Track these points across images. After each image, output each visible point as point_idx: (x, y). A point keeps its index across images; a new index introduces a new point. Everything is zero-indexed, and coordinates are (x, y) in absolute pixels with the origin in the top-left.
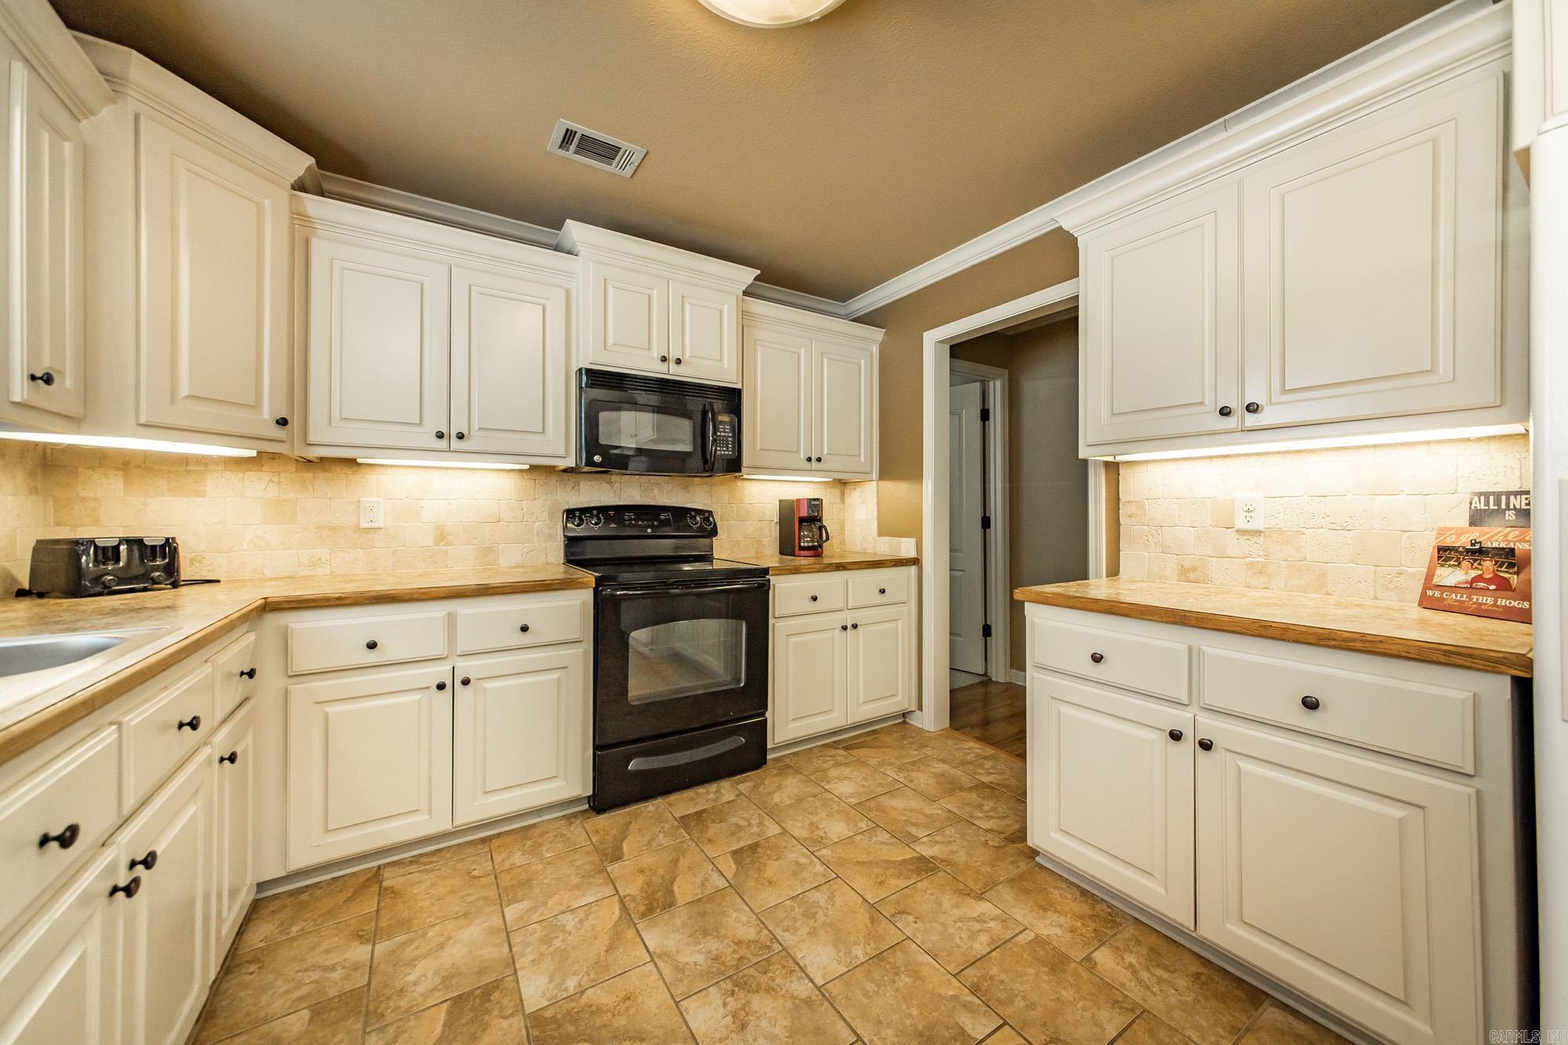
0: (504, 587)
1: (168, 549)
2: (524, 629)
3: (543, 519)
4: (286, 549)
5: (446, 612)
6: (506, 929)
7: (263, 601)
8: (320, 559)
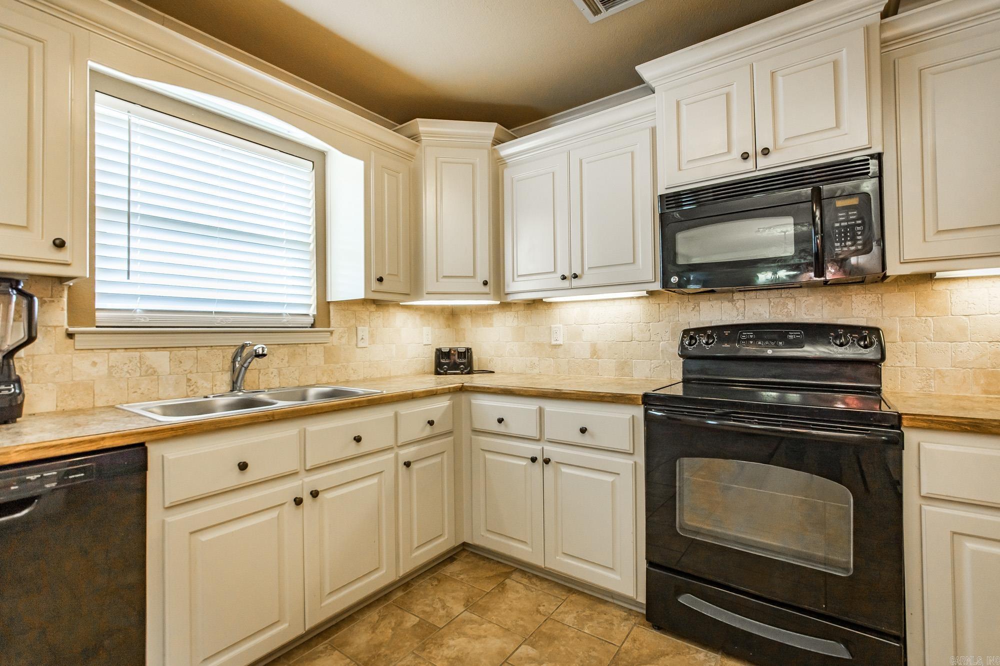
0: (571, 393)
1: (467, 354)
2: (583, 431)
3: (668, 339)
4: (521, 356)
5: (538, 406)
6: (507, 659)
7: (462, 384)
8: (534, 364)
